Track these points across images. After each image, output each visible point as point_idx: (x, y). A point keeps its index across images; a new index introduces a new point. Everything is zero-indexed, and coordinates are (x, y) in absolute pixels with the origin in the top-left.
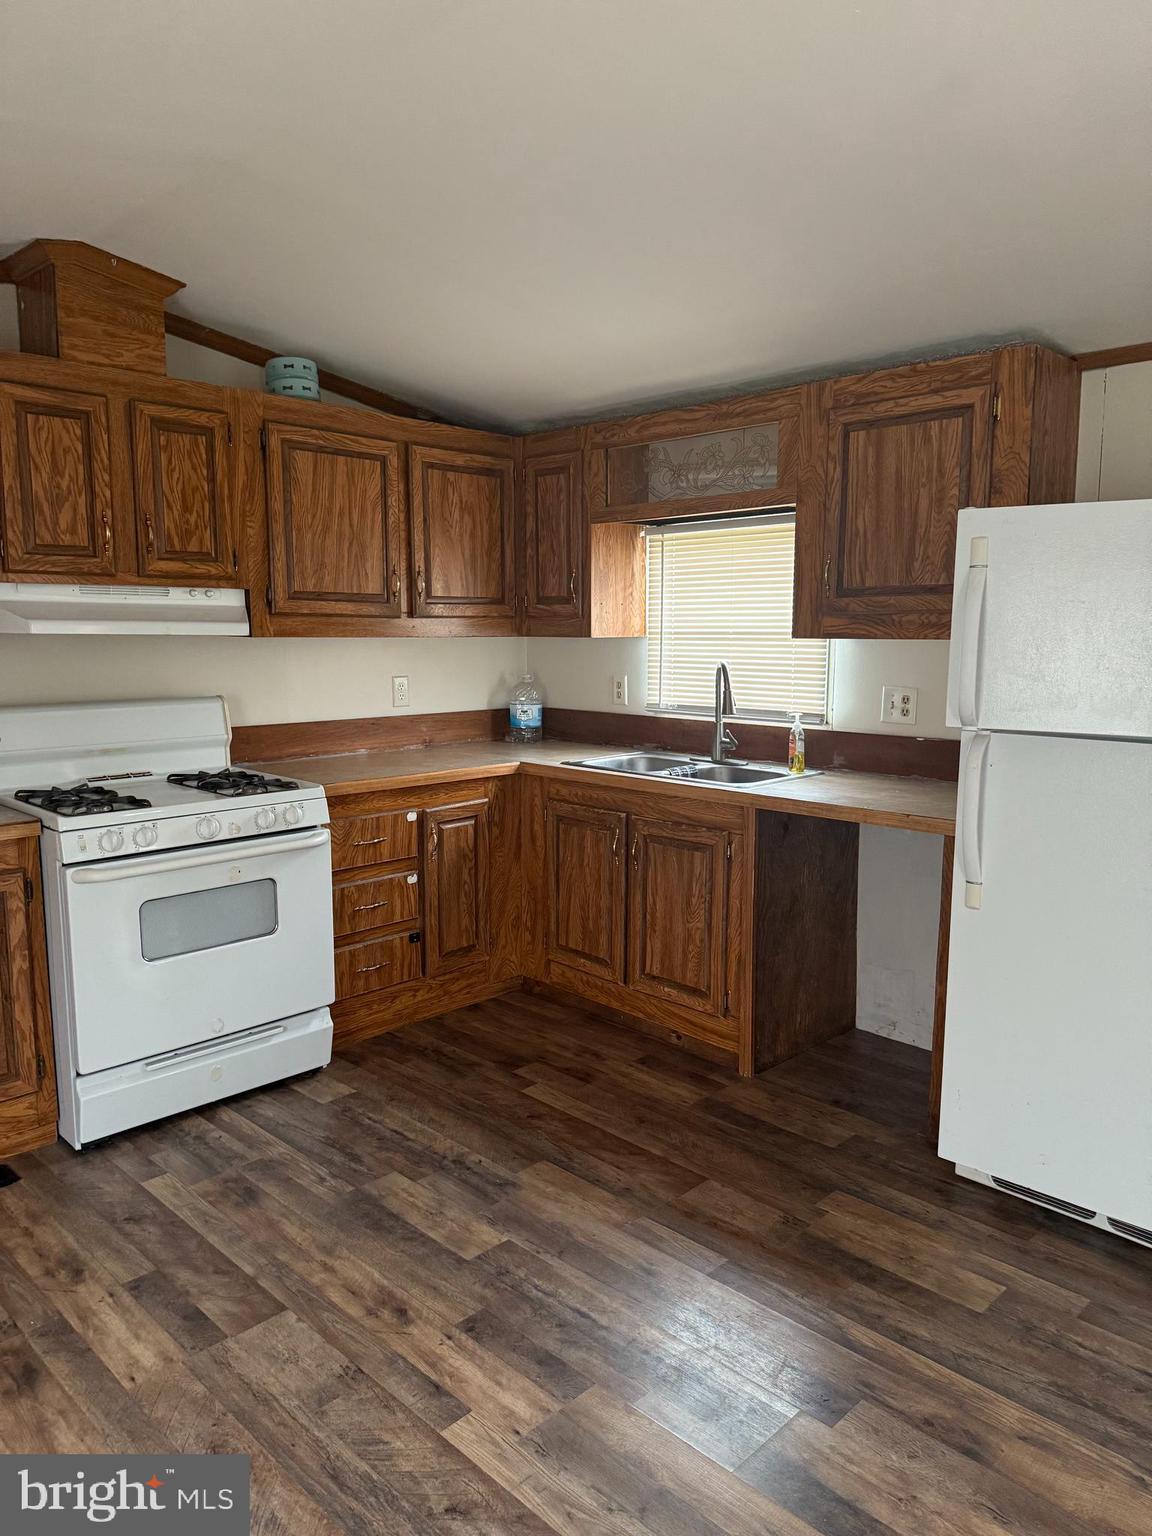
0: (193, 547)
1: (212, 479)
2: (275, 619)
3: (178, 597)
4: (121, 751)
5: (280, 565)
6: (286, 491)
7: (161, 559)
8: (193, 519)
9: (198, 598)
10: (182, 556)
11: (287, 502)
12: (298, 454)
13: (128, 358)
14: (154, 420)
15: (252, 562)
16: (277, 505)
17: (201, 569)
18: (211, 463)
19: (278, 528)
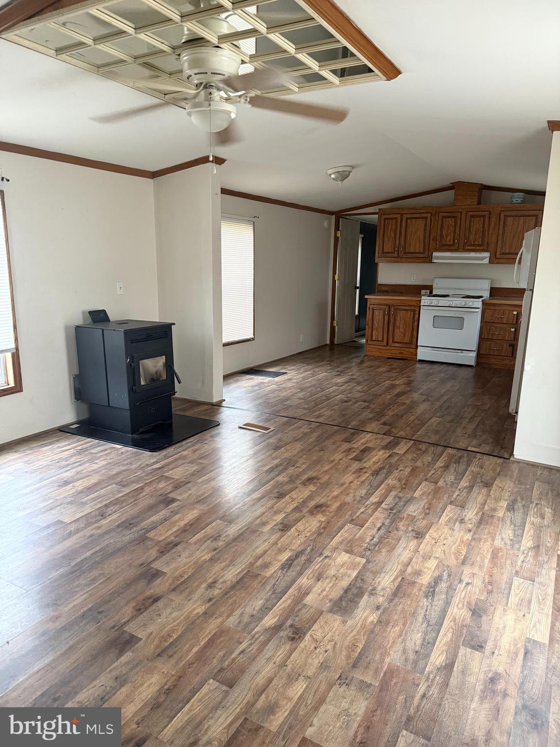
0: (476, 243)
1: (483, 227)
2: (497, 260)
3: (473, 254)
4: (462, 289)
5: (499, 246)
6: (504, 227)
7: (468, 246)
8: (477, 237)
9: (478, 255)
10: (474, 245)
11: (504, 230)
12: (509, 219)
13: (468, 203)
14: (471, 216)
15: (492, 246)
16: (501, 232)
17: (478, 248)
18: (484, 224)
19: (500, 237)
